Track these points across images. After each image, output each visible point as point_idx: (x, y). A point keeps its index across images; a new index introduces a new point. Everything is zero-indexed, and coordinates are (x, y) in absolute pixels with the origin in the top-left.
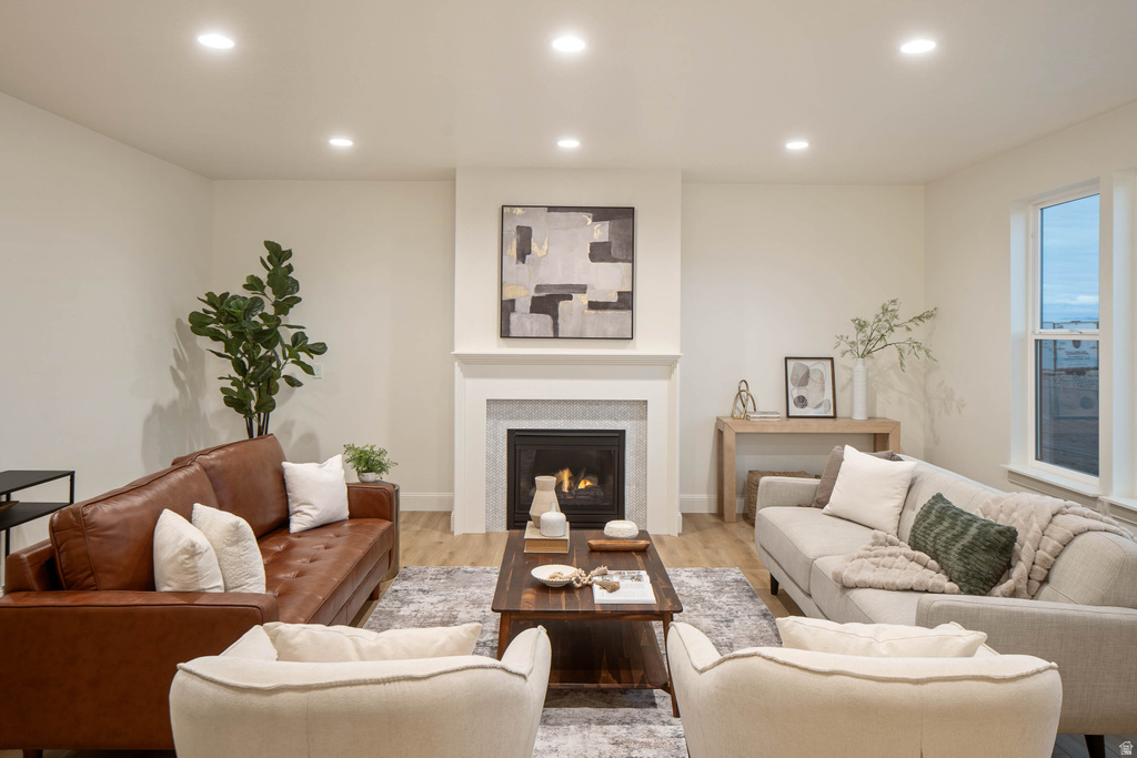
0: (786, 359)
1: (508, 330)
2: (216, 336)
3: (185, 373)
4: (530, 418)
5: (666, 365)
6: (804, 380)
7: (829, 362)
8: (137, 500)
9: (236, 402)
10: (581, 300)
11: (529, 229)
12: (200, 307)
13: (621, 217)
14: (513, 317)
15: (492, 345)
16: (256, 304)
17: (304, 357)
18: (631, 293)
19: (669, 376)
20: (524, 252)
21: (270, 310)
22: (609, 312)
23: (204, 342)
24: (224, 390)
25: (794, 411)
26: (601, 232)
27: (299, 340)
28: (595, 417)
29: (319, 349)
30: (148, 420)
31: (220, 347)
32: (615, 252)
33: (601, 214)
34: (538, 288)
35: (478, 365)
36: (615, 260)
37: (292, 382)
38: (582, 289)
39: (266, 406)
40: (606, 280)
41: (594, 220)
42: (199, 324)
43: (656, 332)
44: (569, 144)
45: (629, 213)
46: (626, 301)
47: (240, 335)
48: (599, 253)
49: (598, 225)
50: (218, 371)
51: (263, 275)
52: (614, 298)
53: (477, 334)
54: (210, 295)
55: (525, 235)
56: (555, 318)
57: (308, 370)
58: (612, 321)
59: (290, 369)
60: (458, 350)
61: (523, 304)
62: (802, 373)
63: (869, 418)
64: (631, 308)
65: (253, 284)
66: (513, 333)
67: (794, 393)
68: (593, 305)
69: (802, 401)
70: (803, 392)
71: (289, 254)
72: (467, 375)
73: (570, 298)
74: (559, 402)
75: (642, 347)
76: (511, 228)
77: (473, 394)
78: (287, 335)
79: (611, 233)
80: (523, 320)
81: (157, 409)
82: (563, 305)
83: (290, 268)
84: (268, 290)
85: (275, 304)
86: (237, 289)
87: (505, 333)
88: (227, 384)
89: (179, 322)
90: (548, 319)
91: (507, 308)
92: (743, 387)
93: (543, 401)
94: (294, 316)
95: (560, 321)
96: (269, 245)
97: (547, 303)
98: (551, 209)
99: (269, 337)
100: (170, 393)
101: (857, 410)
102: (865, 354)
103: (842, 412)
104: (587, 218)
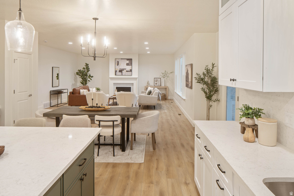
0: (154, 78)
2: (79, 75)
3: (75, 80)
4: (119, 85)
5: (135, 79)
6: (157, 81)
7: (160, 79)
8: (78, 88)
9: (82, 83)
10: (125, 71)
12: (77, 71)
13: (130, 60)
14: (117, 73)
15: (114, 76)
16: (85, 71)
17: (90, 78)
18: (132, 69)
19: (136, 80)
20: (118, 64)
21: (86, 72)
22: (129, 72)
23: (78, 76)
24: (80, 82)
26: (128, 62)
27: (90, 75)
28: (127, 85)
29: (92, 77)
30: (72, 85)
31: (80, 76)
32: (129, 64)
33: (128, 59)
34: (120, 69)
35: (112, 79)
37: (89, 81)
38: (125, 69)
39: (86, 84)
40: (128, 68)
42: (77, 74)
43: (135, 74)
44: (121, 52)
45: (131, 59)
46: (131, 71)
47: (83, 75)
48: (127, 64)
50: (79, 79)
51: (85, 67)
52: (129, 70)
53: (112, 75)
54: (79, 70)
55: (118, 62)
56: (122, 73)
57: (91, 79)
58: (129, 73)
59: (89, 79)
60: (110, 77)
61: (118, 71)
63: (165, 86)
65: (84, 68)
67: (155, 83)
68: (127, 71)
69: (156, 84)
71: (88, 64)
72: (111, 80)
74: (122, 83)
75: (133, 76)
76: (116, 61)
77: (111, 82)
78: (88, 75)
80: (118, 73)
82: (123, 71)
83: (88, 66)
84: (86, 69)
85: (87, 71)
86: (82, 69)
87: (116, 75)
88: (81, 81)
89: (75, 74)
90: (121, 73)
91: (116, 71)
92: (148, 82)
94: (89, 73)
96: (86, 63)
97: (121, 71)
98: (121, 59)
99: (86, 75)
100: (74, 82)
101: (163, 85)
102: (164, 78)
103: (162, 85)
104: (126, 60)
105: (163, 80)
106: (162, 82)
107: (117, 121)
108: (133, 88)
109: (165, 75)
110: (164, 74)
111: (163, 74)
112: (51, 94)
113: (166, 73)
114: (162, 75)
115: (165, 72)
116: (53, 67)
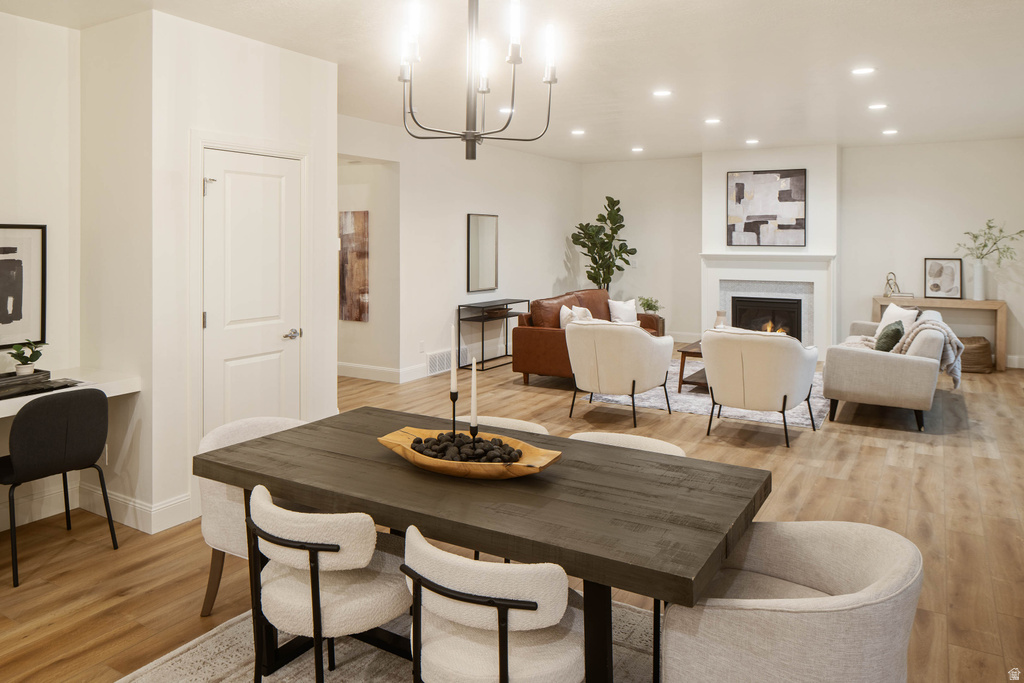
0: (926, 259)
1: (731, 242)
2: (584, 245)
3: (570, 264)
4: (745, 290)
5: (825, 261)
6: (940, 273)
7: (959, 262)
8: (555, 300)
9: (593, 277)
10: (772, 224)
11: (743, 185)
12: (576, 231)
13: (799, 175)
14: (734, 234)
15: (722, 249)
16: (601, 229)
17: (624, 255)
18: (805, 219)
19: (827, 268)
20: (740, 198)
21: (609, 232)
22: (790, 231)
23: (579, 248)
24: (587, 272)
25: (930, 293)
26: (785, 184)
27: (623, 248)
28: (783, 292)
29: (633, 252)
30: (555, 285)
31: (585, 250)
32: (793, 196)
33: (785, 174)
34: (748, 218)
35: (714, 260)
36: (794, 200)
37: (620, 269)
38: (774, 218)
39: (607, 280)
40: (789, 212)
41: (781, 177)
42: (576, 239)
43: (822, 239)
44: (752, 142)
45: (803, 172)
46: (801, 224)
47: (594, 245)
48: (784, 196)
49: (784, 180)
50: (585, 262)
51: (605, 214)
52: (794, 223)
53: (713, 242)
54: (581, 225)
55: (740, 188)
56: (758, 234)
57: (627, 262)
58: (795, 236)
59: (619, 262)
60: (703, 253)
61: (740, 227)
62: (937, 269)
63: (987, 300)
64: (805, 228)
65: (601, 218)
66: (734, 243)
67: (931, 282)
68: (781, 227)
69: (936, 287)
70: (937, 281)
71: (618, 202)
72: (709, 266)
73: (767, 223)
74: (761, 282)
75: (811, 250)
76: (732, 184)
77: (711, 277)
78: (616, 244)
79: (791, 184)
80: (740, 235)
81: (558, 280)
82: (763, 228)
83: (619, 210)
84: (608, 221)
85: (611, 229)
86: (594, 222)
87: (730, 243)
88: (589, 269)
89: (567, 239)
90: (754, 234)
91: (731, 229)
92: (891, 276)
93: (752, 281)
94: (621, 234)
95: (761, 236)
96: (608, 198)
97: (753, 226)
98: (755, 172)
99: (607, 246)
100: (564, 273)
101: (975, 294)
102: (981, 257)
103: (967, 294)
104: (777, 176)
105: (974, 269)
106: (971, 279)
107: (532, 606)
108: (811, 307)
109: (990, 244)
110: (981, 240)
111: (976, 237)
112: (459, 319)
113: (995, 232)
114: (971, 244)
115: (990, 227)
116: (469, 215)
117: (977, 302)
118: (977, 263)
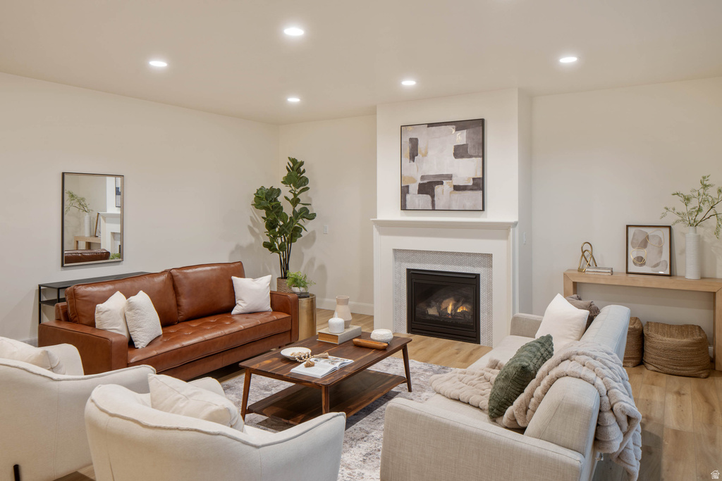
0: (628, 226)
1: (405, 205)
4: (420, 262)
6: (644, 244)
7: (667, 230)
9: (269, 246)
10: (448, 185)
11: (417, 139)
13: (475, 126)
14: (408, 197)
15: (397, 215)
17: (300, 221)
18: (483, 179)
19: (506, 237)
20: (413, 155)
22: (467, 193)
25: (632, 268)
26: (461, 138)
27: (304, 211)
28: (460, 264)
29: (312, 217)
30: (232, 253)
32: (470, 151)
33: (460, 125)
34: (423, 177)
35: (387, 227)
36: (471, 157)
38: (449, 177)
40: (465, 170)
41: (457, 130)
44: (409, 83)
45: (481, 123)
46: (479, 185)
48: (460, 152)
49: (459, 133)
52: (471, 183)
53: (389, 210)
55: (414, 143)
56: (433, 197)
58: (472, 198)
60: (379, 218)
61: (414, 188)
62: (641, 238)
63: (702, 278)
64: (483, 189)
66: (408, 207)
67: (634, 254)
68: (457, 188)
69: (640, 261)
70: (643, 253)
71: (302, 163)
72: (381, 233)
73: (442, 183)
74: (437, 252)
75: (490, 216)
76: (406, 139)
77: (384, 246)
79: (468, 138)
80: (415, 199)
82: (438, 189)
83: (303, 172)
85: (292, 192)
87: (404, 207)
90: (428, 197)
91: (405, 191)
92: (587, 247)
93: (427, 252)
95: (436, 199)
97: (427, 188)
98: (430, 125)
100: (249, 240)
101: (689, 270)
102: (695, 224)
103: (679, 270)
104: (452, 128)
105: (686, 239)
106: (683, 252)
108: (490, 283)
109: (705, 208)
110: (694, 203)
111: (687, 200)
112: (41, 302)
113: (712, 192)
114: (682, 208)
115: (705, 186)
116: (63, 174)
117: (690, 282)
118: (690, 232)
